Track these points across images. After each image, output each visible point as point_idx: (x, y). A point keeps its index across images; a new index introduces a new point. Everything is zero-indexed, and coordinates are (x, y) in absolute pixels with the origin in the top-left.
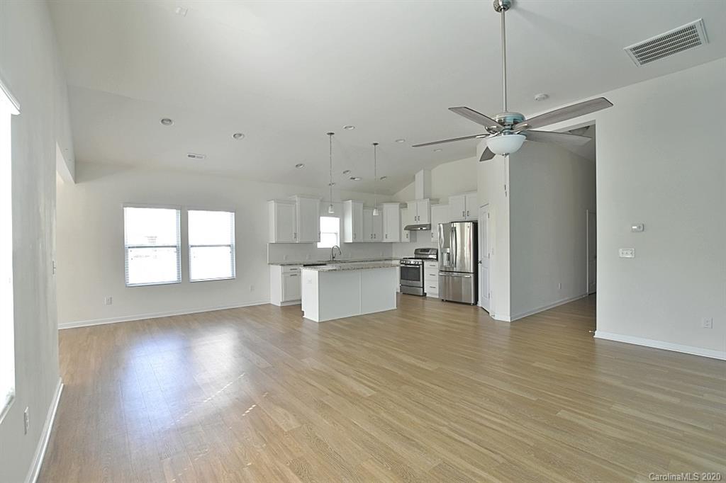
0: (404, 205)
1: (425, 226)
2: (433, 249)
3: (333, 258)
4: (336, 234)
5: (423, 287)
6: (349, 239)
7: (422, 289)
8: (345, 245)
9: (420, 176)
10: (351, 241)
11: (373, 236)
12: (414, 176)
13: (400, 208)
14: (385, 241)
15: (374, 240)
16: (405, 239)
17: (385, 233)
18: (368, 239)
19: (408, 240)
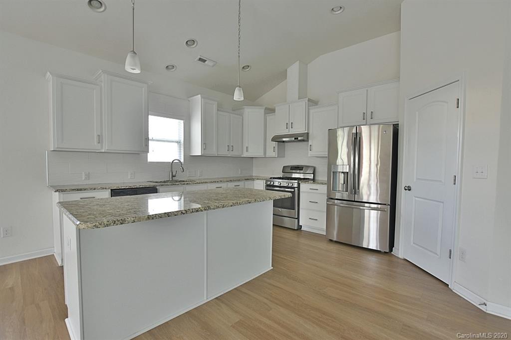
0: (270, 111)
1: (301, 135)
2: (308, 167)
3: (173, 176)
4: (178, 142)
5: (298, 218)
6: (197, 150)
7: (297, 220)
8: (190, 158)
9: (293, 71)
10: (200, 154)
11: (230, 148)
12: (286, 70)
13: (265, 113)
14: (245, 155)
15: (230, 154)
16: (271, 153)
17: (245, 145)
18: (224, 152)
19: (274, 154)
